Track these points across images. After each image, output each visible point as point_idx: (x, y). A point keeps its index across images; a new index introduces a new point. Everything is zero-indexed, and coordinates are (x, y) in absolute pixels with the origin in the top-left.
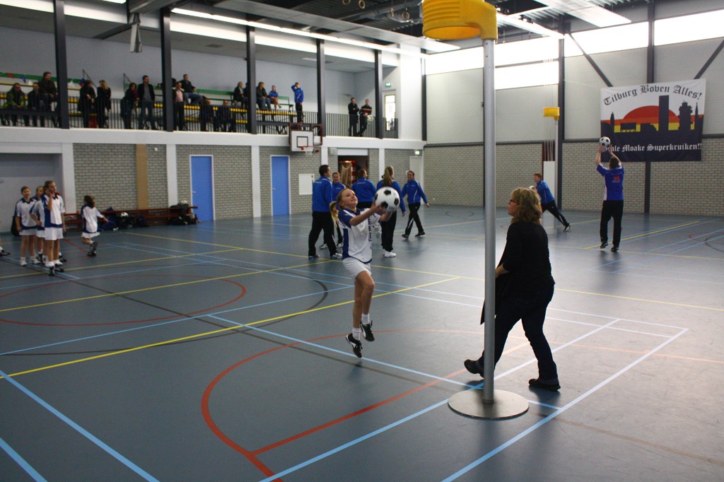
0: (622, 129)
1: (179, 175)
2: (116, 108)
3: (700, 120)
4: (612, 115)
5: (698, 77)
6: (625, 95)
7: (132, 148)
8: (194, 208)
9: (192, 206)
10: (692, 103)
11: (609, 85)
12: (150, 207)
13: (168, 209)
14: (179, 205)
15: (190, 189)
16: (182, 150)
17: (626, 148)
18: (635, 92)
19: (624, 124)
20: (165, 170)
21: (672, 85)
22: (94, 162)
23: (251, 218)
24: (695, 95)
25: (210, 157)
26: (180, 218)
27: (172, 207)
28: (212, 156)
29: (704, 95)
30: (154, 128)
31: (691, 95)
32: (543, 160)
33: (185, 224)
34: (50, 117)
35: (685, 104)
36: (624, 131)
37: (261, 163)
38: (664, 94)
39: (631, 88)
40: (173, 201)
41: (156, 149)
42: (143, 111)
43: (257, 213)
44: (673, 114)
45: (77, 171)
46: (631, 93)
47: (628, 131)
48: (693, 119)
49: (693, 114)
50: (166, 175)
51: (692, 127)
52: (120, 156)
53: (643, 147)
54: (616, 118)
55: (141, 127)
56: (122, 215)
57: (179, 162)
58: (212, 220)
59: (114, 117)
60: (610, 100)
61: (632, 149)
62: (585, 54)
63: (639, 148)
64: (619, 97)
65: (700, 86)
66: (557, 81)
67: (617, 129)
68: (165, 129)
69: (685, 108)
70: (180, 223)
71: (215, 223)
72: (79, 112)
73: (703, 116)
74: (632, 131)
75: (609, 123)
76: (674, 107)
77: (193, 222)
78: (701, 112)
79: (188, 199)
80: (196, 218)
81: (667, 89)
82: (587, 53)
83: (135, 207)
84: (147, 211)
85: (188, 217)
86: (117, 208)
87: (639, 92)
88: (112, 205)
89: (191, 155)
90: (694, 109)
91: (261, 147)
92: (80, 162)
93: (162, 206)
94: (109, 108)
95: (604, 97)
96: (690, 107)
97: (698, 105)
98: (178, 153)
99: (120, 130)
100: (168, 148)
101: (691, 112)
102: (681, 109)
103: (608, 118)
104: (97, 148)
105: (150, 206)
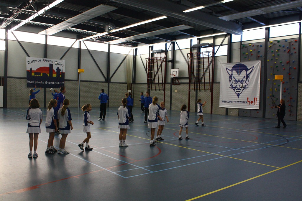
0: (35, 74)
3: (63, 74)
4: (31, 68)
5: (61, 59)
6: (36, 61)
10: (60, 68)
11: (28, 56)
17: (37, 82)
18: (40, 61)
19: (36, 72)
21: (54, 60)
24: (62, 65)
29: (64, 65)
31: (60, 65)
35: (58, 68)
38: (51, 63)
39: (39, 59)
44: (54, 71)
46: (39, 61)
47: (38, 75)
48: (61, 74)
49: (61, 72)
51: (61, 76)
53: (43, 82)
54: (32, 70)
60: (30, 62)
61: (39, 83)
62: (17, 41)
63: (42, 83)
64: (34, 61)
65: (62, 62)
66: (4, 49)
67: (33, 74)
69: (58, 69)
73: (64, 73)
75: (30, 71)
76: (55, 68)
78: (64, 71)
81: (52, 61)
82: (19, 40)
87: (42, 61)
90: (61, 70)
95: (27, 61)
96: (60, 69)
97: (63, 69)
102: (57, 69)
103: (29, 69)
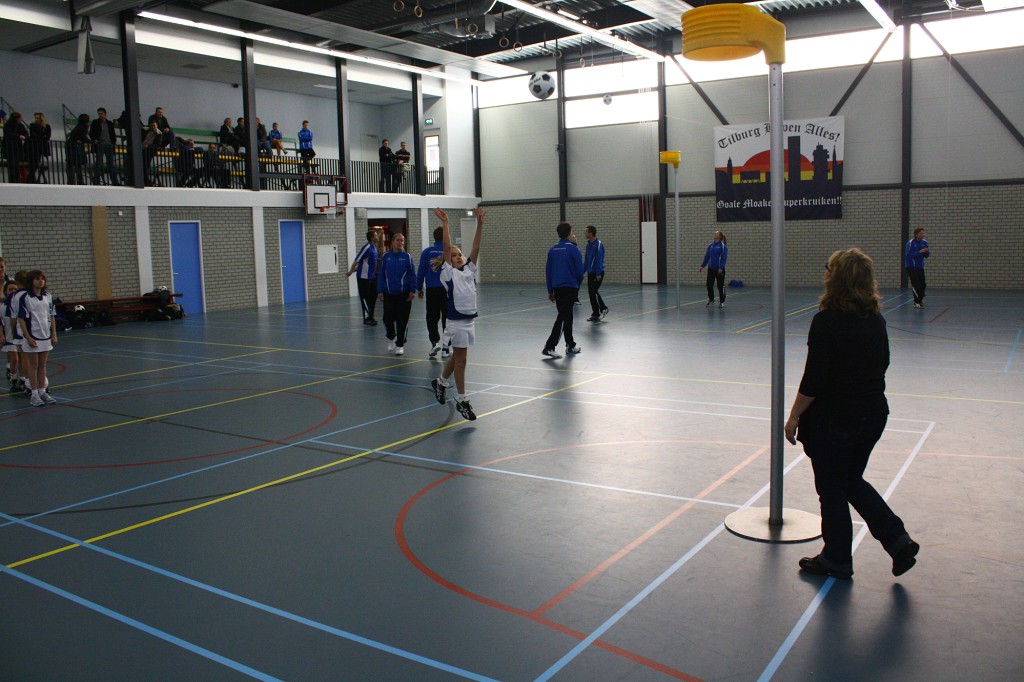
0: (742, 178)
1: (153, 250)
2: (58, 155)
3: (838, 167)
4: (730, 161)
5: (834, 113)
6: (745, 135)
7: (87, 212)
8: (177, 295)
9: (173, 293)
10: (828, 145)
11: (724, 122)
12: (114, 296)
13: (141, 299)
14: (156, 292)
15: (170, 270)
16: (157, 213)
17: (748, 203)
18: (757, 133)
19: (745, 173)
20: (135, 242)
21: (803, 123)
22: (30, 233)
23: (256, 308)
24: (832, 136)
25: (197, 224)
26: (160, 310)
27: (146, 295)
28: (199, 221)
29: (842, 136)
30: (115, 183)
31: (827, 136)
32: (641, 221)
33: (168, 319)
35: (820, 147)
36: (745, 182)
37: (266, 232)
38: (794, 134)
39: (753, 127)
40: (147, 286)
41: (121, 213)
42: (99, 159)
43: (263, 300)
44: (806, 160)
45: (5, 247)
46: (752, 133)
47: (750, 181)
48: (830, 167)
49: (830, 159)
50: (135, 250)
51: (830, 176)
52: (68, 224)
54: (734, 165)
55: (96, 182)
56: (77, 308)
57: (154, 230)
58: (202, 312)
59: (57, 167)
60: (726, 141)
61: (756, 204)
62: (692, 83)
63: (765, 204)
64: (737, 137)
65: (836, 124)
66: (657, 117)
67: (736, 179)
68: (132, 185)
69: (820, 152)
70: (161, 318)
71: (205, 316)
72: (5, 160)
73: (842, 162)
74: (755, 181)
75: (726, 171)
76: (807, 151)
77: (178, 315)
78: (840, 157)
79: (168, 284)
80: (182, 309)
81: (798, 128)
82: (695, 81)
83: (94, 296)
84: (111, 302)
85: (171, 309)
86: (66, 299)
87: (762, 131)
88: (60, 295)
89: (169, 222)
90: (831, 154)
91: (266, 209)
92: (9, 233)
93: (130, 295)
94: (48, 153)
95: (718, 138)
96: (826, 151)
97: (837, 149)
98: (151, 219)
99: (62, 186)
101: (828, 157)
102: (815, 153)
103: (724, 165)
104: (34, 211)
105: (114, 295)
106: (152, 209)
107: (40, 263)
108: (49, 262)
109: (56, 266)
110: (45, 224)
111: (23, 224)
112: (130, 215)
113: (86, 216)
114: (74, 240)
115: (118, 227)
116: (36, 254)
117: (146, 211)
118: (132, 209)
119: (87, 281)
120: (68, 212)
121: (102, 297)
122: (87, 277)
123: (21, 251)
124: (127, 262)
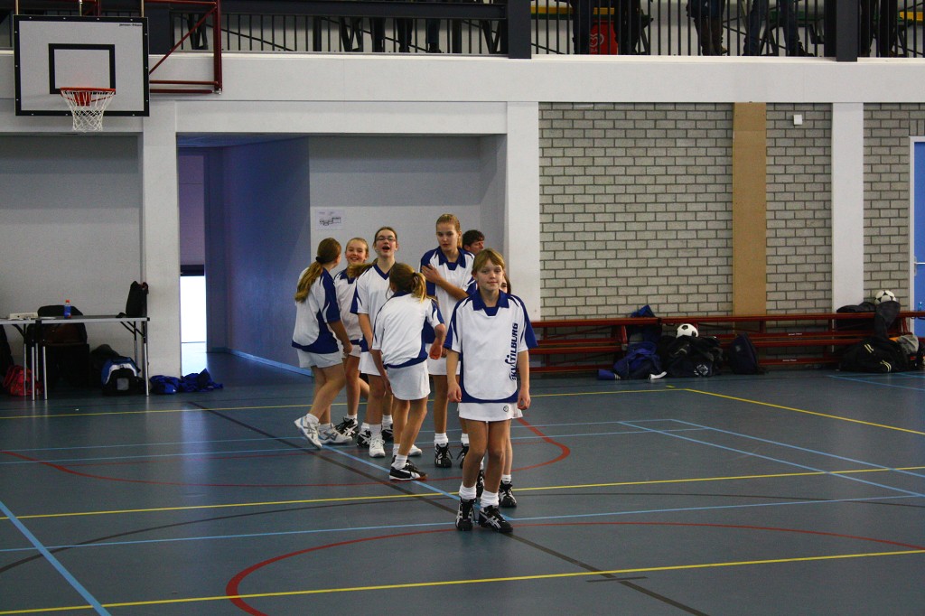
1: (870, 205)
7: (722, 115)
8: (918, 315)
9: (912, 308)
12: (770, 307)
13: (829, 317)
14: (869, 304)
15: (907, 253)
16: (885, 119)
20: (827, 187)
22: (598, 161)
26: (869, 348)
27: (845, 310)
30: (795, 50)
33: (883, 370)
34: (476, 22)
40: (848, 289)
41: (798, 119)
45: (548, 190)
50: (827, 205)
52: (680, 143)
55: (752, 49)
56: (681, 331)
57: (874, 160)
59: (669, 15)
68: (830, 53)
70: (868, 367)
72: (563, 4)
77: (912, 363)
79: (901, 284)
83: (724, 306)
84: (759, 322)
85: (897, 345)
86: (663, 308)
88: (651, 300)
89: (914, 139)
92: (556, 162)
93: (808, 307)
98: (870, 133)
99: (684, 59)
100: (837, 116)
104: (610, 115)
105: (770, 305)
106: (873, 110)
107: (616, 227)
108: (635, 226)
109: (649, 235)
110: (630, 143)
111: (586, 143)
112: (819, 124)
113: (721, 125)
114: (690, 179)
115: (790, 152)
116: (609, 208)
117: (859, 115)
118: (827, 108)
119: (712, 271)
120: (682, 116)
121: (743, 308)
122: (712, 262)
123: (578, 199)
124: (806, 232)
